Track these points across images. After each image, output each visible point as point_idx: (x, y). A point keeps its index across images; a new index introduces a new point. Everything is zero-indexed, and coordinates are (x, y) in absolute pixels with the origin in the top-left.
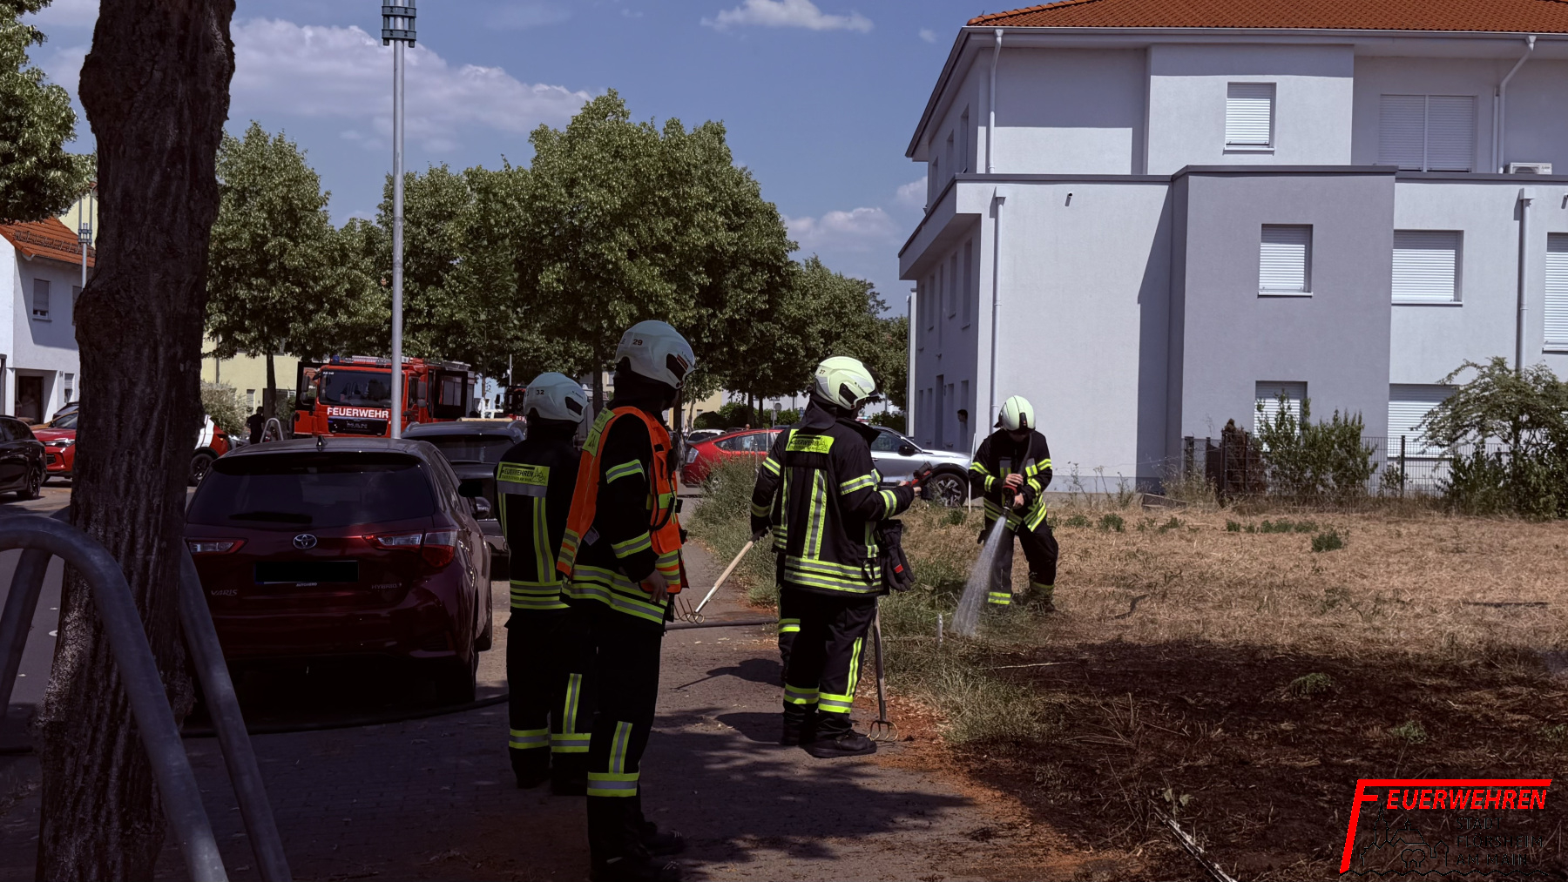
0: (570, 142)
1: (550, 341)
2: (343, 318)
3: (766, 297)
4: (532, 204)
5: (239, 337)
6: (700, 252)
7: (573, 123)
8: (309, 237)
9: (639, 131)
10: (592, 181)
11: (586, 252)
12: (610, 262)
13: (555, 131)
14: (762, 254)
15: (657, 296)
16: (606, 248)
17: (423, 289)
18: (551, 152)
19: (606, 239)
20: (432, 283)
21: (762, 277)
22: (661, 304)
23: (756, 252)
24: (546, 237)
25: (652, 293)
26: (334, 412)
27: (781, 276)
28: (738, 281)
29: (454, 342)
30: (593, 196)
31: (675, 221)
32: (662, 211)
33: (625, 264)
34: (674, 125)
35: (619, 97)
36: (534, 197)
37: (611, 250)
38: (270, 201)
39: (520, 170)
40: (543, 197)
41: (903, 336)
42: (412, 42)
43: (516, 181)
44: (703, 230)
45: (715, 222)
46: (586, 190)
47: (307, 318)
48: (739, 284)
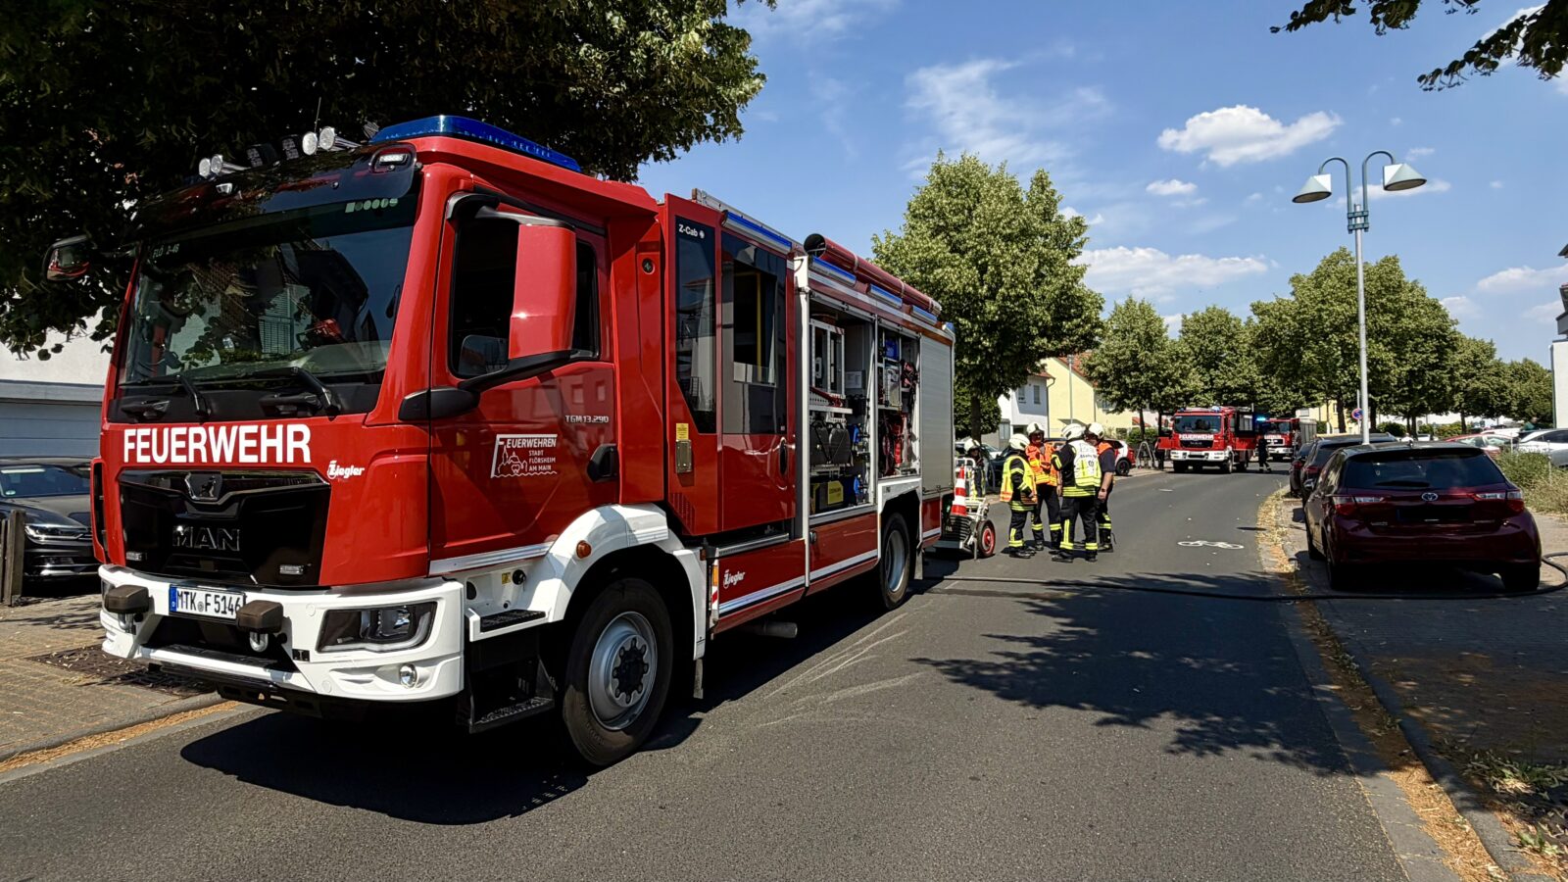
0: (1317, 280)
2: (1178, 388)
3: (1436, 356)
4: (1296, 317)
5: (1127, 401)
7: (1317, 270)
8: (1159, 349)
12: (1349, 344)
13: (1305, 275)
14: (1432, 330)
15: (1382, 361)
17: (1208, 371)
18: (1304, 288)
20: (1212, 367)
21: (1432, 344)
22: (1386, 365)
23: (1426, 330)
26: (1184, 437)
27: (1446, 341)
28: (1415, 347)
29: (1227, 397)
30: (1338, 308)
32: (1381, 310)
35: (1348, 250)
36: (1299, 313)
37: (1350, 337)
38: (1138, 334)
39: (1286, 300)
40: (1304, 312)
42: (1366, 229)
43: (1284, 305)
46: (1332, 305)
47: (1161, 389)
48: (1415, 349)
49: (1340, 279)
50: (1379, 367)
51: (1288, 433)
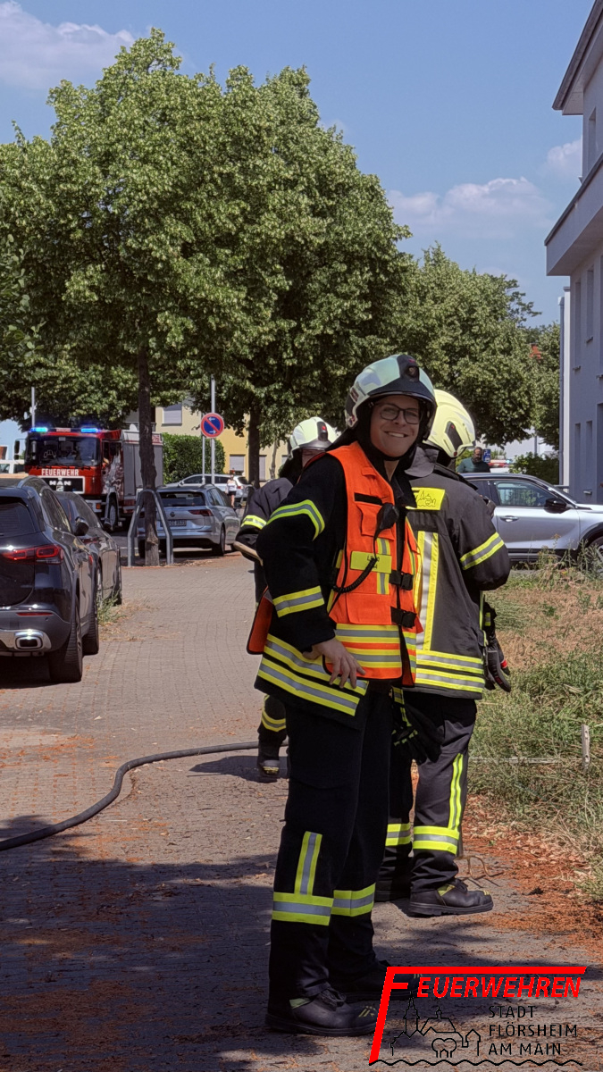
0: (102, 103)
1: (84, 369)
3: (368, 305)
4: (53, 186)
6: (277, 246)
7: (105, 78)
9: (193, 85)
10: (133, 155)
11: (128, 248)
12: (157, 260)
13: (81, 88)
14: (361, 245)
15: (219, 307)
16: (154, 242)
18: (77, 117)
19: (153, 231)
21: (362, 276)
22: (225, 317)
23: (353, 242)
24: (73, 230)
25: (213, 302)
27: (387, 273)
28: (330, 282)
30: (135, 175)
31: (243, 204)
32: (225, 191)
33: (179, 263)
34: (240, 75)
35: (166, 40)
36: (58, 178)
37: (161, 244)
39: (38, 142)
40: (68, 178)
41: (556, 351)
43: (32, 156)
44: (280, 216)
45: (297, 204)
46: (126, 167)
49: (145, 109)
50: (212, 321)
51: (93, 464)
